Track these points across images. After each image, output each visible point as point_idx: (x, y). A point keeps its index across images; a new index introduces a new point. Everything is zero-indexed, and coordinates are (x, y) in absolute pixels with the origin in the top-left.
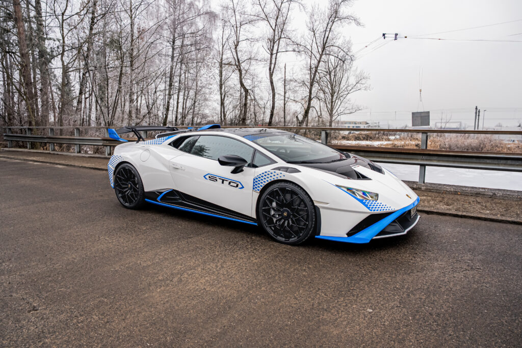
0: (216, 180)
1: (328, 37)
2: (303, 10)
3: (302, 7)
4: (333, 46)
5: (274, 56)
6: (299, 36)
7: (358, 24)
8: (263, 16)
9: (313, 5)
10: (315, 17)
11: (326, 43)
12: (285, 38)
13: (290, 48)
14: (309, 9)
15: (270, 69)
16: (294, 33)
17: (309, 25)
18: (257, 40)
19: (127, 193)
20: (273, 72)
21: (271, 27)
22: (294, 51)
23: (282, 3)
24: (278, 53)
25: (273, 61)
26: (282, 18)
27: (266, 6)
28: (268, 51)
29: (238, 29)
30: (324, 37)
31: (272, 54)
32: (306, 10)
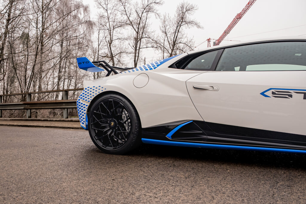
0: (291, 96)
1: (177, 37)
2: (158, 17)
3: (157, 15)
4: (180, 43)
5: (137, 51)
6: (156, 36)
7: (199, 27)
8: (128, 22)
9: (164, 15)
10: (166, 23)
11: (175, 41)
12: (146, 37)
13: (149, 45)
14: (162, 17)
15: (135, 61)
16: (153, 34)
17: (162, 29)
18: (126, 39)
19: (109, 133)
20: (137, 63)
21: (135, 30)
22: (153, 47)
23: (142, 13)
24: (140, 49)
25: (137, 55)
26: (142, 24)
27: (131, 15)
28: (133, 48)
29: (112, 31)
30: (175, 36)
31: (136, 50)
32: (161, 18)
